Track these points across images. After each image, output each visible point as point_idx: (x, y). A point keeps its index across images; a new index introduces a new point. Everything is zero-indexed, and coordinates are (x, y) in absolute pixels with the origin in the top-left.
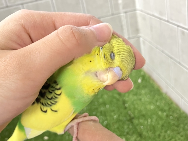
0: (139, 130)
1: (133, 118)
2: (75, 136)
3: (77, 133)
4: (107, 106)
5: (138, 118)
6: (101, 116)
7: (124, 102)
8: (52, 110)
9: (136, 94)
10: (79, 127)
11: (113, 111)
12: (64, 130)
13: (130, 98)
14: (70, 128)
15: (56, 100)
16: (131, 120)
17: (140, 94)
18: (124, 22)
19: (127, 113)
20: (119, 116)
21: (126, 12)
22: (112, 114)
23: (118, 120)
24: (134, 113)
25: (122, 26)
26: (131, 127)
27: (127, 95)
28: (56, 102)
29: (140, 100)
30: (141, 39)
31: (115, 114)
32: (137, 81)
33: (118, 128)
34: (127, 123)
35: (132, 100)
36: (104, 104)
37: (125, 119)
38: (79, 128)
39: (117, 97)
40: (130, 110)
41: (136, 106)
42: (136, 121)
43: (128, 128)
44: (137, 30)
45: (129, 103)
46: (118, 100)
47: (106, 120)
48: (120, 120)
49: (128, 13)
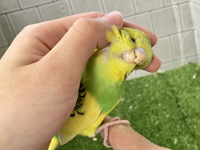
0: (192, 130)
1: (186, 117)
2: (105, 139)
3: (108, 137)
4: (159, 105)
5: (192, 117)
6: (153, 116)
7: (177, 100)
8: (79, 113)
9: (189, 92)
10: (110, 130)
11: (166, 110)
12: (95, 134)
13: (184, 96)
14: (101, 131)
15: (81, 103)
16: (184, 119)
17: (195, 92)
18: (176, 15)
19: (180, 112)
20: (171, 115)
21: (178, 4)
22: (165, 113)
23: (171, 120)
24: (187, 112)
25: (174, 19)
26: (183, 126)
27: (180, 92)
28: (82, 104)
29: (195, 97)
30: (196, 32)
31: (167, 113)
32: (192, 77)
33: (170, 128)
34: (180, 122)
35: (186, 97)
36: (156, 102)
37: (177, 118)
38: (109, 132)
39: (171, 94)
40: (183, 108)
41: (190, 104)
42: (189, 121)
43: (181, 128)
44: (191, 23)
45: (182, 101)
46: (171, 98)
47: (158, 119)
48: (173, 120)
49: (180, 5)
